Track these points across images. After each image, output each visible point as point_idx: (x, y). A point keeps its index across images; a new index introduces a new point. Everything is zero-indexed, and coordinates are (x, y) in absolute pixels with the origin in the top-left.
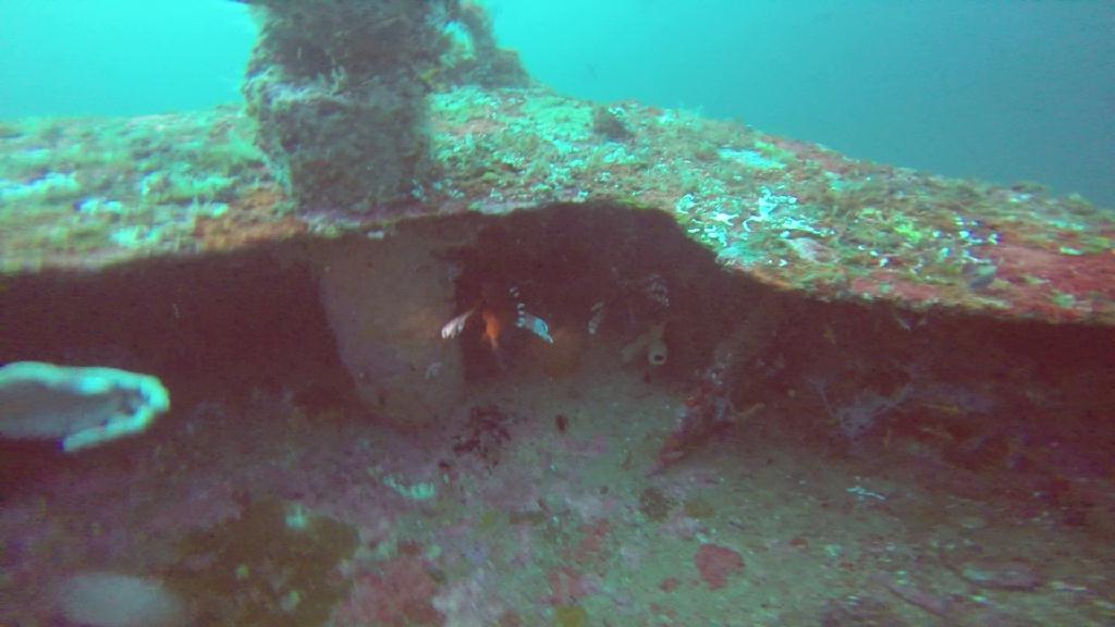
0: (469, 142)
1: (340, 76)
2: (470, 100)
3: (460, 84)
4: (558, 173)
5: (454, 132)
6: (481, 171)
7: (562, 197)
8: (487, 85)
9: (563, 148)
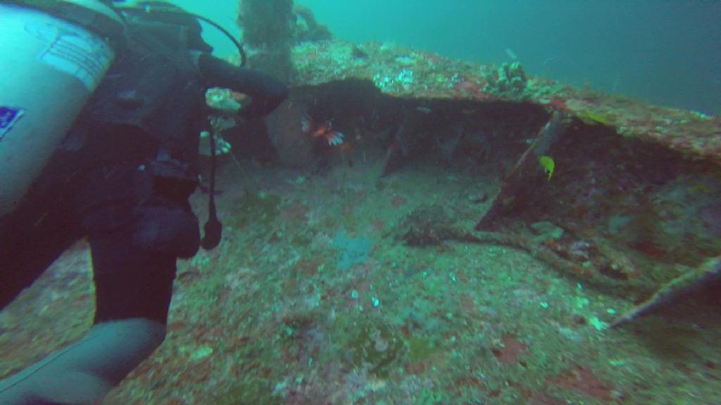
0: (307, 63)
1: (264, 45)
2: (308, 47)
3: (304, 41)
4: (337, 71)
5: (301, 60)
6: (310, 72)
7: (337, 78)
8: (314, 40)
9: (340, 62)
